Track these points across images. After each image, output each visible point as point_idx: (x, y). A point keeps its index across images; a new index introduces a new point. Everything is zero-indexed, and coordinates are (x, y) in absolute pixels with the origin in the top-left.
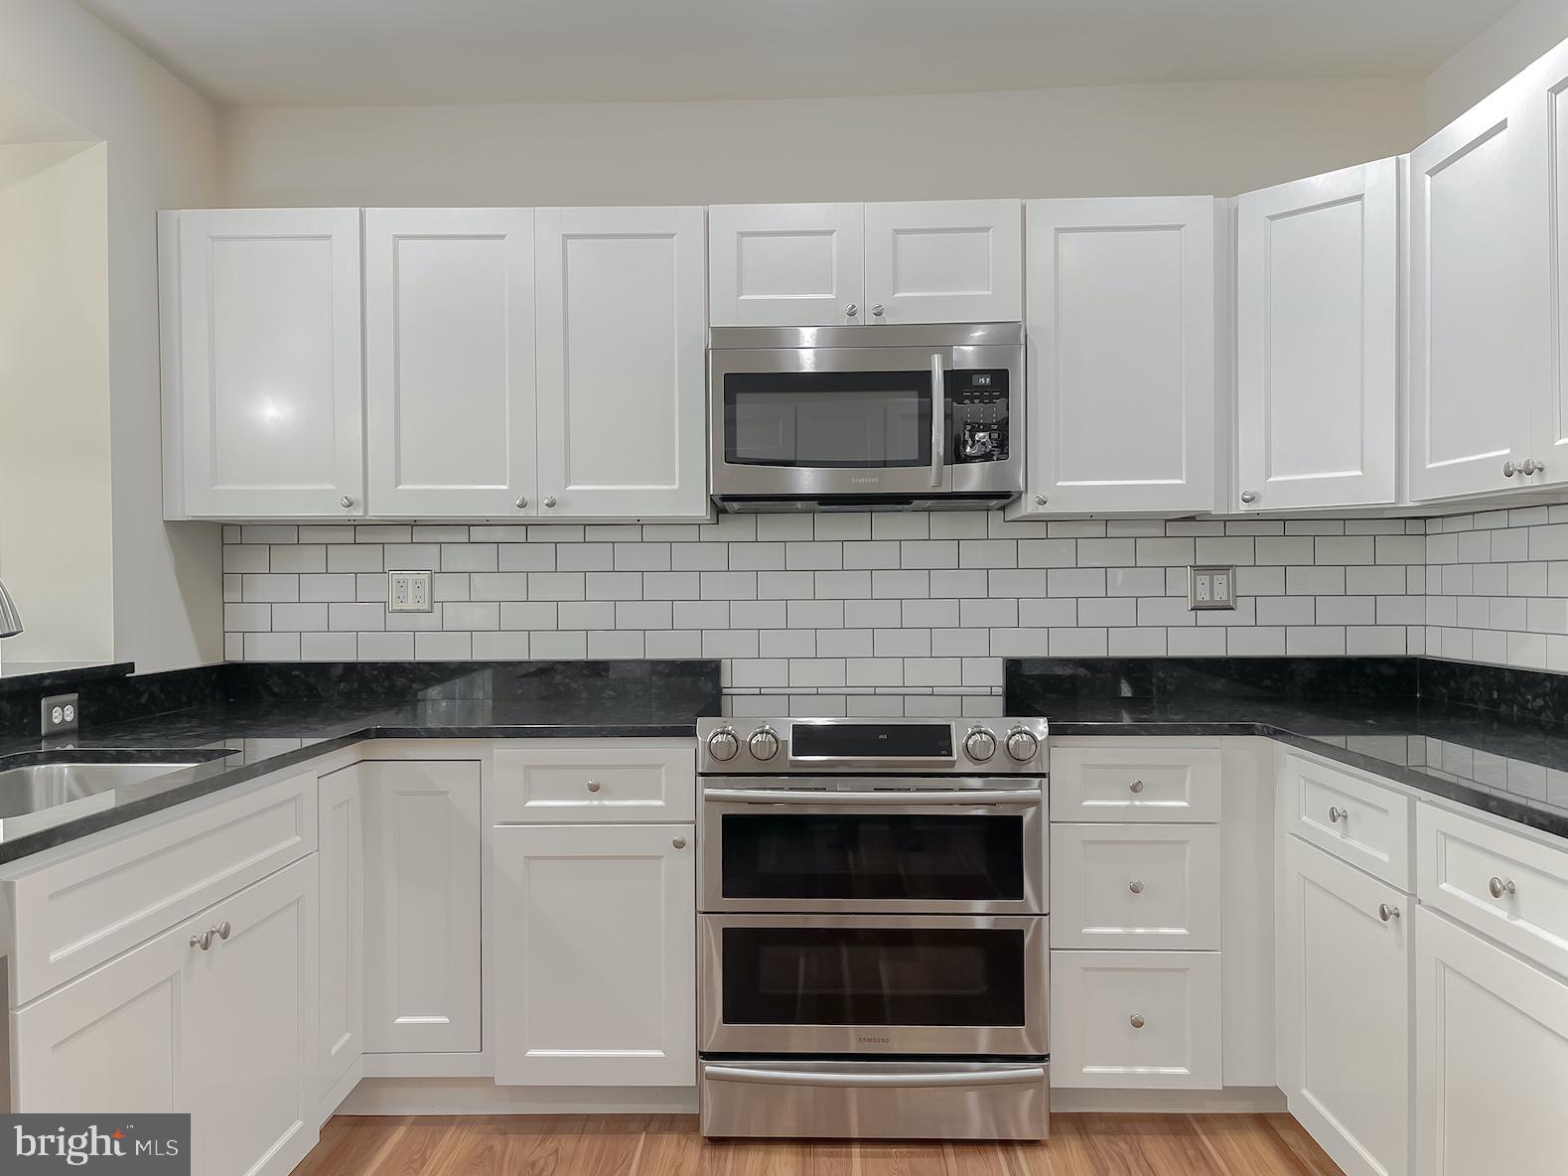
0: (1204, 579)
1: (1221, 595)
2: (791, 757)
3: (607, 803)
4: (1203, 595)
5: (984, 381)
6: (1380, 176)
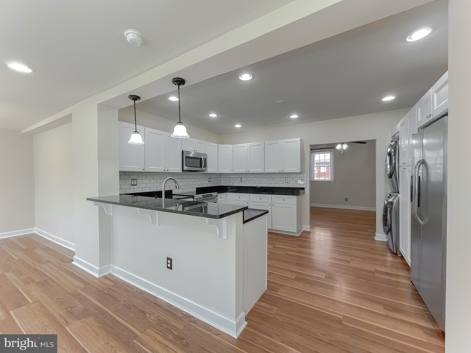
0: (210, 179)
1: (210, 181)
2: (203, 198)
5: (205, 159)
6: (230, 146)
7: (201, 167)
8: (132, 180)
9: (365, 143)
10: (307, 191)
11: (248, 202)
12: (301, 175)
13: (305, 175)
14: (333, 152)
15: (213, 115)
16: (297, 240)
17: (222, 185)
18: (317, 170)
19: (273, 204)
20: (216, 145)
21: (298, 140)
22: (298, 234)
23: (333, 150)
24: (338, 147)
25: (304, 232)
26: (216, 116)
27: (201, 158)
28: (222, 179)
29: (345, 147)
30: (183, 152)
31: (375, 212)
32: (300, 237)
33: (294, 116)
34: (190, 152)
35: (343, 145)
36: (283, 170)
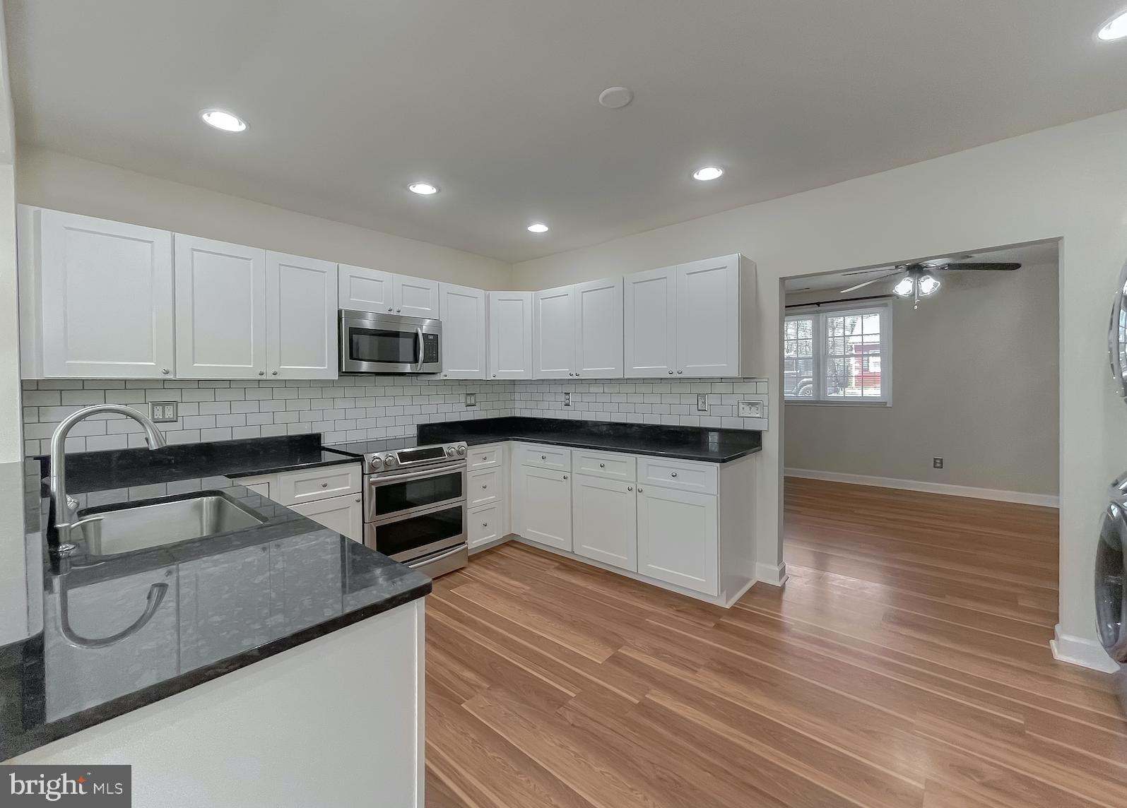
0: (469, 397)
1: (473, 402)
2: (400, 463)
3: (328, 491)
4: (469, 402)
5: (431, 337)
6: (527, 296)
7: (416, 360)
8: (155, 404)
9: (1016, 266)
10: (772, 442)
11: (568, 475)
12: (749, 387)
13: (762, 387)
14: (891, 310)
15: (423, 189)
16: (719, 626)
17: (518, 415)
18: (858, 365)
19: (640, 487)
20: (480, 293)
21: (732, 260)
22: (727, 600)
23: (889, 301)
24: (904, 287)
25: (759, 589)
26: (434, 191)
27: (417, 335)
28: (517, 396)
29: (928, 285)
30: (340, 312)
31: (1054, 515)
32: (735, 612)
33: (709, 174)
34: (360, 315)
35: (922, 279)
36: (680, 369)
